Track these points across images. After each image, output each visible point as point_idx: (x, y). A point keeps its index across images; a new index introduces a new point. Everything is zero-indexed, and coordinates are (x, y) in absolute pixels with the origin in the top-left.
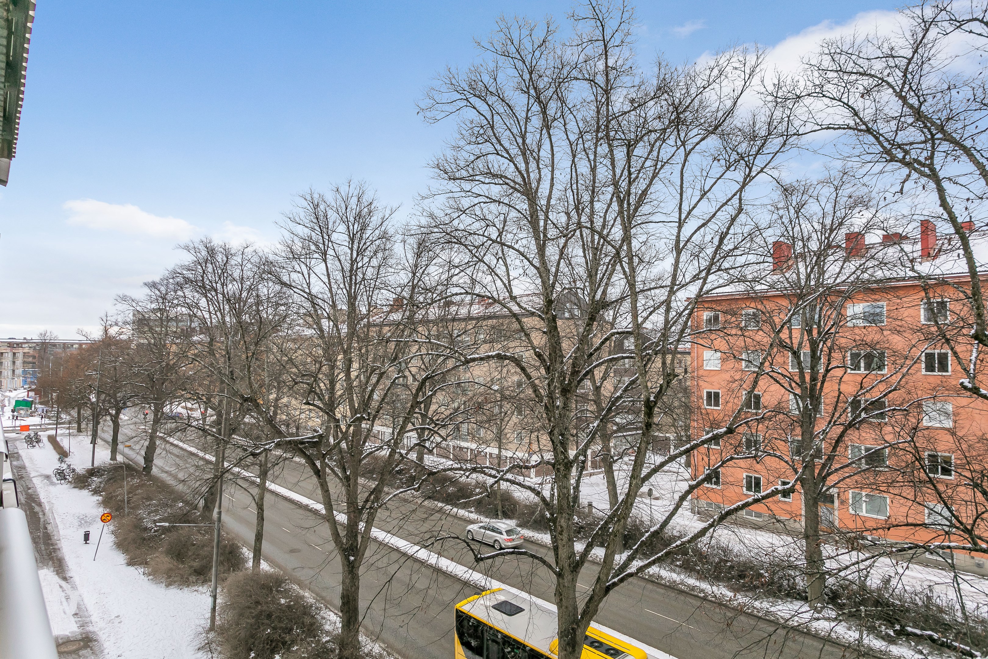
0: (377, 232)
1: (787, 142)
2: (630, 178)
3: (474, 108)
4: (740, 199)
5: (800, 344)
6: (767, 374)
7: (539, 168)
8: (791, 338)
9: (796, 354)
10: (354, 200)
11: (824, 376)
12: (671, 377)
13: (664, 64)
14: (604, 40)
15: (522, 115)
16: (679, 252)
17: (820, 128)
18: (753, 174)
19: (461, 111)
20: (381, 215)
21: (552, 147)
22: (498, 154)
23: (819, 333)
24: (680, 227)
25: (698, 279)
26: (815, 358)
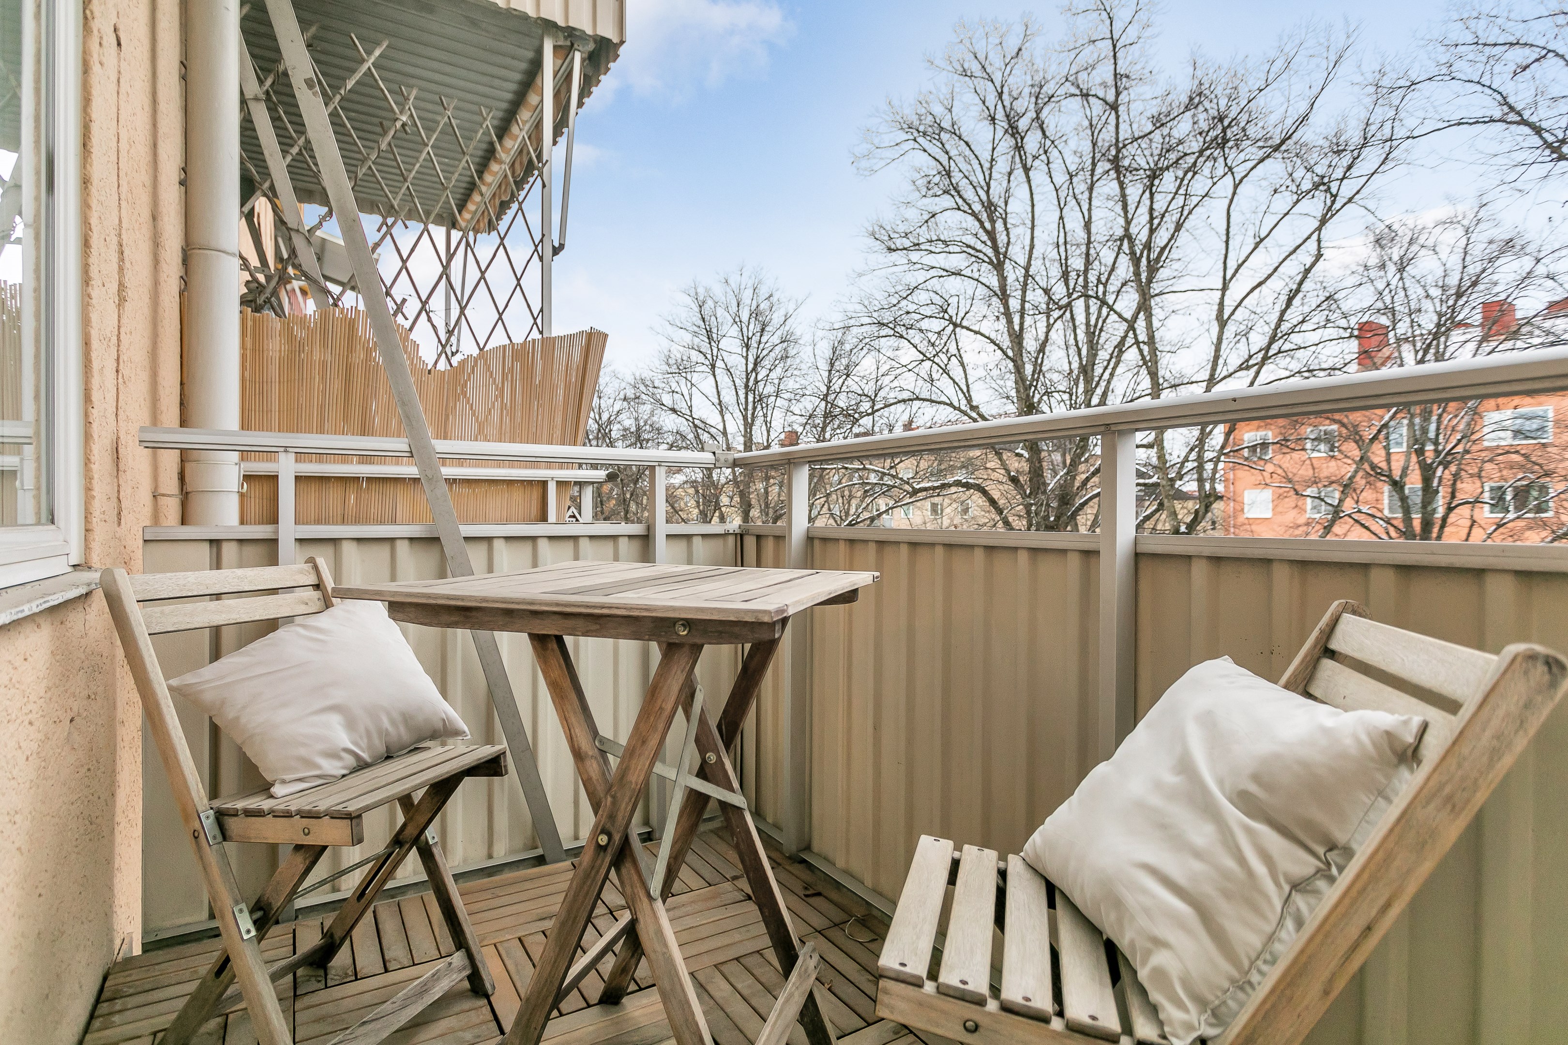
0: (779, 333)
1: (1391, 156)
2: (1152, 225)
3: (925, 151)
4: (1319, 241)
5: (1405, 471)
6: (1349, 516)
7: (1007, 229)
8: (1388, 461)
9: (1397, 486)
10: (748, 293)
11: (1444, 519)
12: (1212, 499)
13: (1200, 63)
14: (1112, 38)
15: (985, 156)
16: (1222, 323)
17: (1446, 124)
18: (1337, 206)
19: (905, 157)
20: (782, 312)
21: (1032, 194)
22: (959, 209)
23: (1437, 452)
24: (1225, 288)
25: (1248, 368)
26: (1429, 492)
